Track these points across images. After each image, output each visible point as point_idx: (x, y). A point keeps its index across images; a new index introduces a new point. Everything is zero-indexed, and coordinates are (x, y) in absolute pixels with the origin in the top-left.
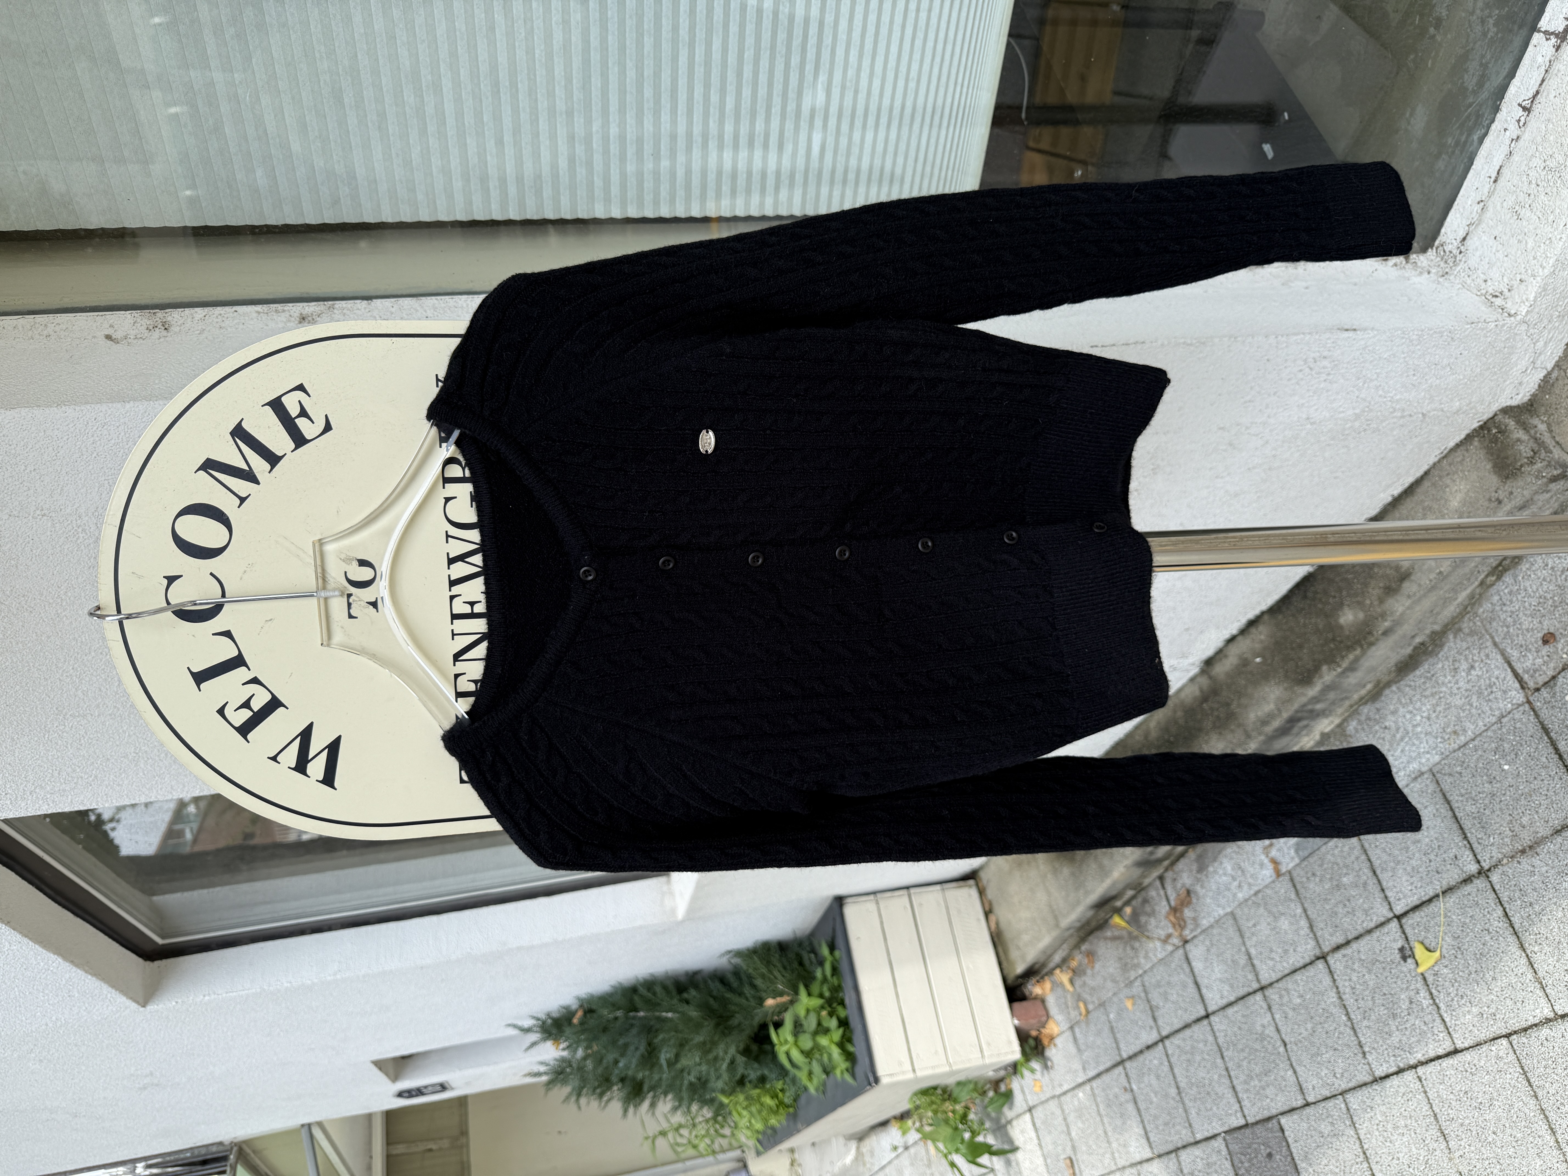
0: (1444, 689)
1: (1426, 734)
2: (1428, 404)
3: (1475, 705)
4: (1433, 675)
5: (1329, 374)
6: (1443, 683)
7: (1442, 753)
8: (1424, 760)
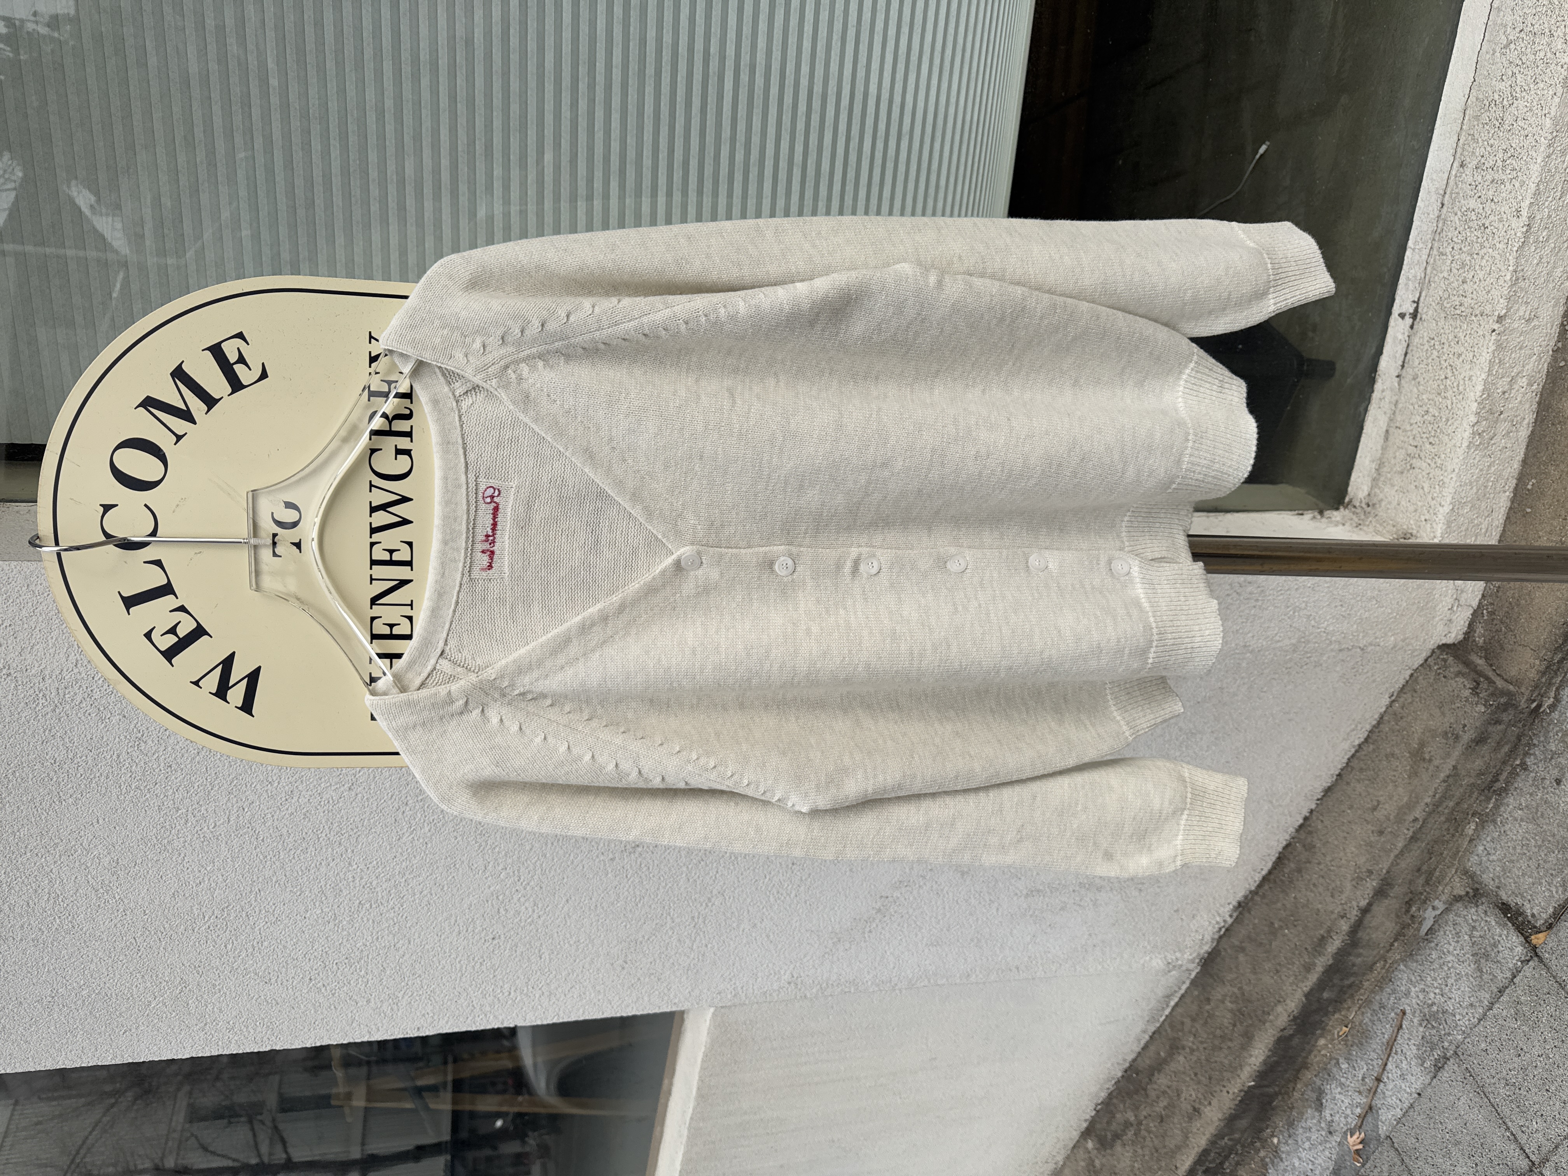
0: (1450, 958)
1: (1443, 1012)
2: (1364, 637)
3: (1484, 971)
4: (1437, 945)
5: (1257, 600)
6: (1449, 952)
7: (1464, 1032)
8: (1446, 1044)
